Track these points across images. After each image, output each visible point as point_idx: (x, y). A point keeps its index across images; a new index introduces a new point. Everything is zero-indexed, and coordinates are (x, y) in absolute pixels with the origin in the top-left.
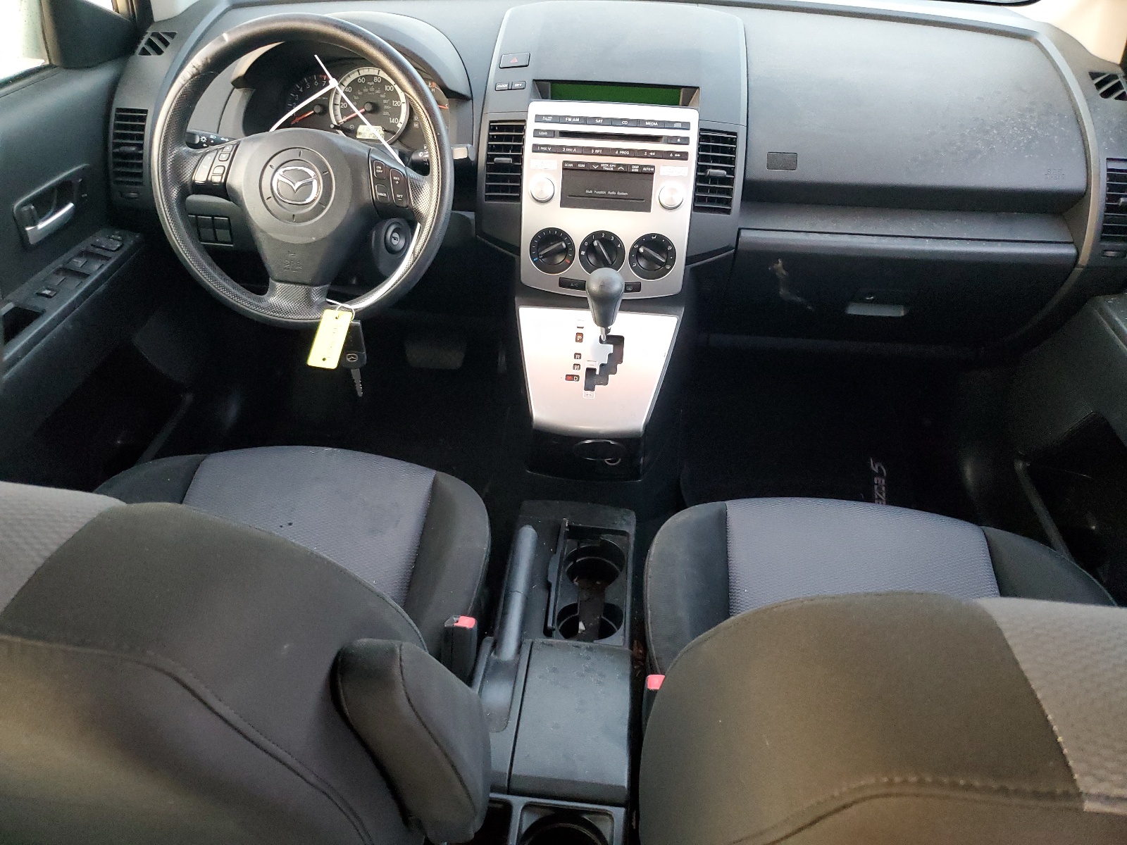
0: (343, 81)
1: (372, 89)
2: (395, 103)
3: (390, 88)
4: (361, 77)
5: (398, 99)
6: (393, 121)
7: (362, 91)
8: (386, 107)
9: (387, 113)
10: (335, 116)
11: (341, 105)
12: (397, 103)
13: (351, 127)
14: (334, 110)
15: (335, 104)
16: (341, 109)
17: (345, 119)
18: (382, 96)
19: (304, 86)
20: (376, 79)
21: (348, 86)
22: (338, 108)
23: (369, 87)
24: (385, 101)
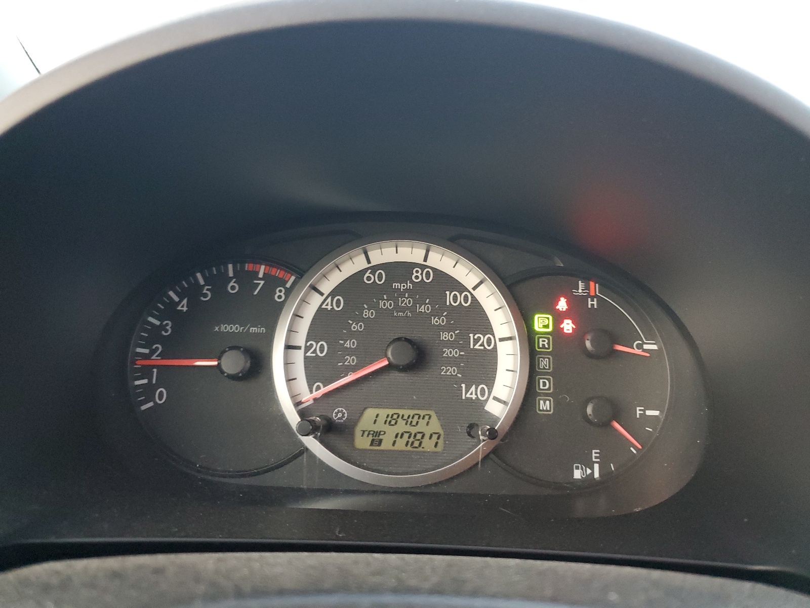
0: (319, 280)
1: (407, 302)
2: (476, 341)
3: (460, 299)
4: (374, 269)
5: (486, 327)
6: (472, 393)
7: (375, 307)
8: (447, 352)
9: (452, 371)
10: (290, 380)
11: (307, 349)
12: (483, 339)
13: (339, 414)
14: (287, 364)
15: (289, 347)
16: (306, 358)
17: (317, 394)
18: (435, 321)
19: (193, 293)
20: (417, 276)
21: (333, 294)
22: (299, 357)
23: (396, 295)
24: (445, 336)
